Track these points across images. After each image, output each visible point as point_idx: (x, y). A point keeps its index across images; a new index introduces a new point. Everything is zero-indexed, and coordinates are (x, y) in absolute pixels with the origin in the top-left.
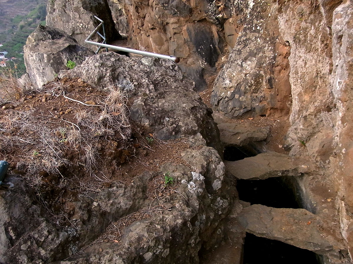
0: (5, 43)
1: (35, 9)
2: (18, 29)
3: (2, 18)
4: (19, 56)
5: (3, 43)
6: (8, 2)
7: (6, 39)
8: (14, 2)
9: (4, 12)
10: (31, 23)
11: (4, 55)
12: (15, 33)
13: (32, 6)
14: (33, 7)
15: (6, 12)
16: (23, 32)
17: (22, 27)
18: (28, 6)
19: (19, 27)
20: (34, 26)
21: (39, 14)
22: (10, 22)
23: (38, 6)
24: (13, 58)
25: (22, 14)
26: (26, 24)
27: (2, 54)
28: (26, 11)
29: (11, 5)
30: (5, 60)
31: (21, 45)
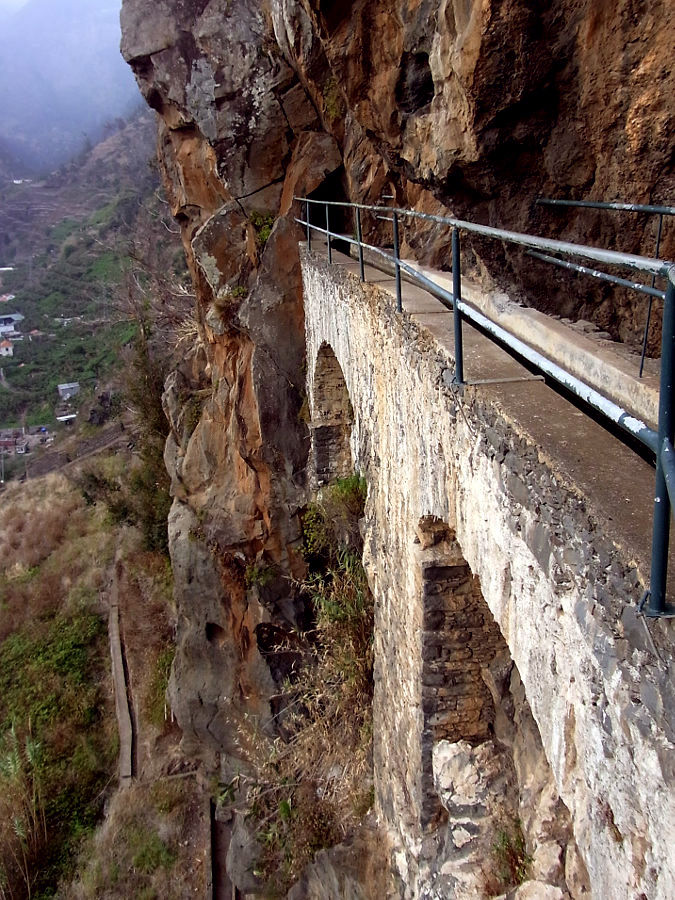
0: (22, 290)
1: (108, 204)
2: (60, 256)
3: (26, 227)
4: (50, 327)
5: (16, 292)
6: (45, 187)
7: (25, 280)
8: (59, 187)
9: (34, 212)
10: (94, 241)
11: (15, 323)
12: (50, 267)
13: (103, 197)
14: (106, 201)
15: (39, 212)
16: (71, 262)
17: (70, 251)
18: (93, 198)
19: (62, 250)
20: (100, 247)
21: (116, 218)
22: (44, 237)
23: (117, 198)
24: (35, 332)
25: (76, 216)
26: (80, 243)
27: (9, 321)
28: (86, 209)
29: (53, 194)
30: (14, 337)
31: (60, 298)
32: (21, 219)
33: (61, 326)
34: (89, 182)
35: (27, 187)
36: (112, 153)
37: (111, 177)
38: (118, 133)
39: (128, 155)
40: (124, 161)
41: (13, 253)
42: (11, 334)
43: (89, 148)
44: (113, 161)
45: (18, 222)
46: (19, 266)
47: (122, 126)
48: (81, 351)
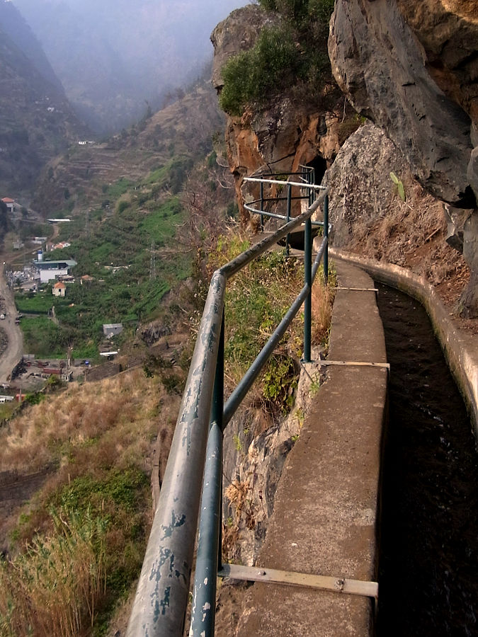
0: (77, 240)
1: (162, 166)
2: (114, 210)
3: (86, 183)
4: (100, 273)
5: (72, 241)
6: (106, 149)
7: (80, 230)
8: (119, 150)
9: (94, 171)
10: (147, 199)
11: (69, 268)
12: (104, 220)
13: (158, 160)
14: (161, 164)
15: (98, 170)
16: (124, 217)
17: (124, 206)
18: (148, 160)
19: (117, 205)
20: (151, 204)
21: (169, 179)
22: (100, 194)
23: (171, 162)
24: (86, 277)
25: (131, 176)
26: (134, 200)
27: (65, 266)
28: (142, 170)
29: (113, 155)
30: (67, 280)
31: (111, 248)
32: (82, 176)
33: (110, 272)
34: (146, 145)
35: (89, 147)
36: (170, 120)
37: (167, 142)
38: (177, 103)
39: (185, 123)
40: (180, 127)
41: (71, 207)
42: (65, 277)
43: (150, 115)
44: (170, 127)
45: (78, 179)
46: (76, 218)
47: (181, 96)
48: (126, 295)
